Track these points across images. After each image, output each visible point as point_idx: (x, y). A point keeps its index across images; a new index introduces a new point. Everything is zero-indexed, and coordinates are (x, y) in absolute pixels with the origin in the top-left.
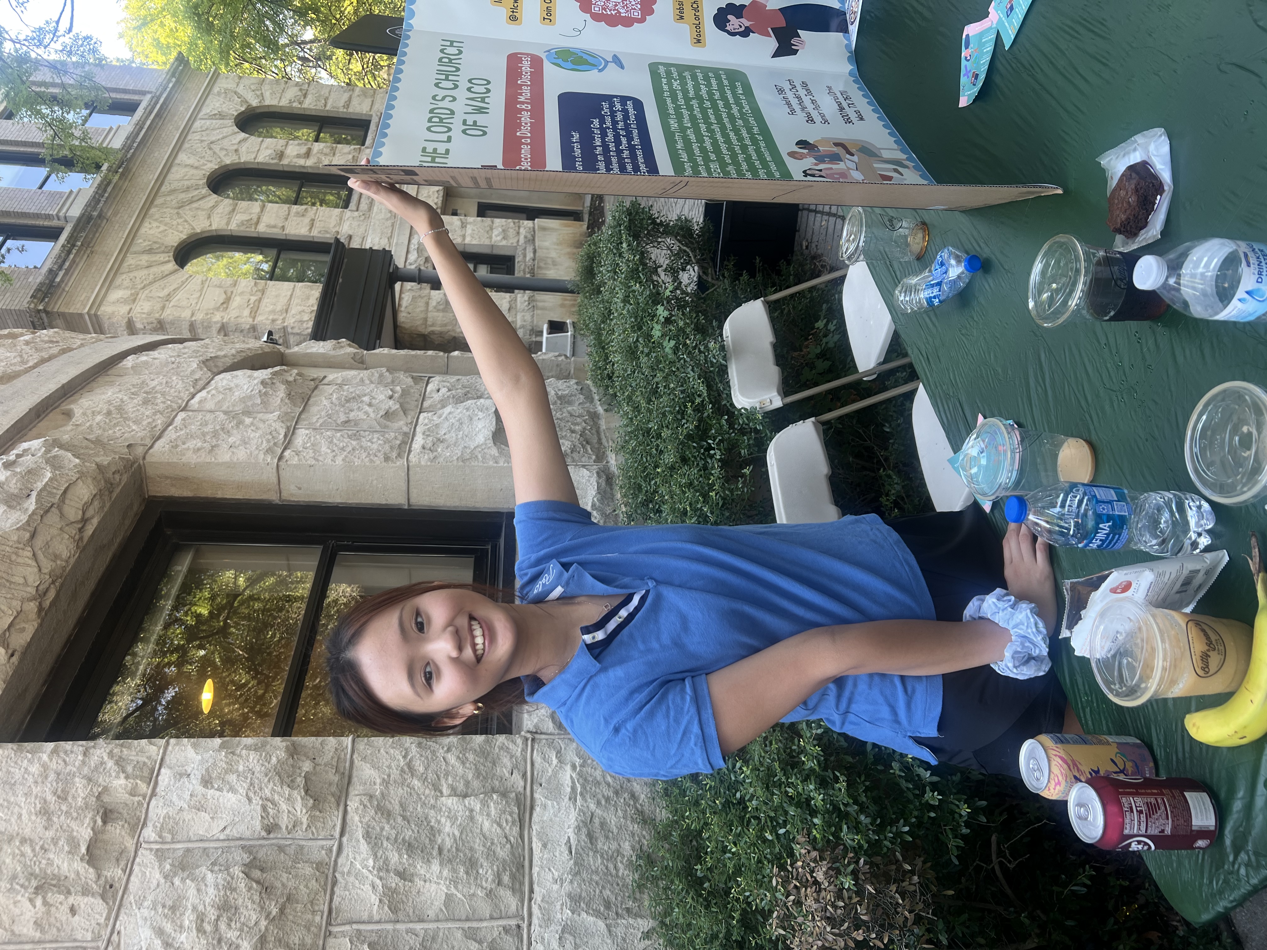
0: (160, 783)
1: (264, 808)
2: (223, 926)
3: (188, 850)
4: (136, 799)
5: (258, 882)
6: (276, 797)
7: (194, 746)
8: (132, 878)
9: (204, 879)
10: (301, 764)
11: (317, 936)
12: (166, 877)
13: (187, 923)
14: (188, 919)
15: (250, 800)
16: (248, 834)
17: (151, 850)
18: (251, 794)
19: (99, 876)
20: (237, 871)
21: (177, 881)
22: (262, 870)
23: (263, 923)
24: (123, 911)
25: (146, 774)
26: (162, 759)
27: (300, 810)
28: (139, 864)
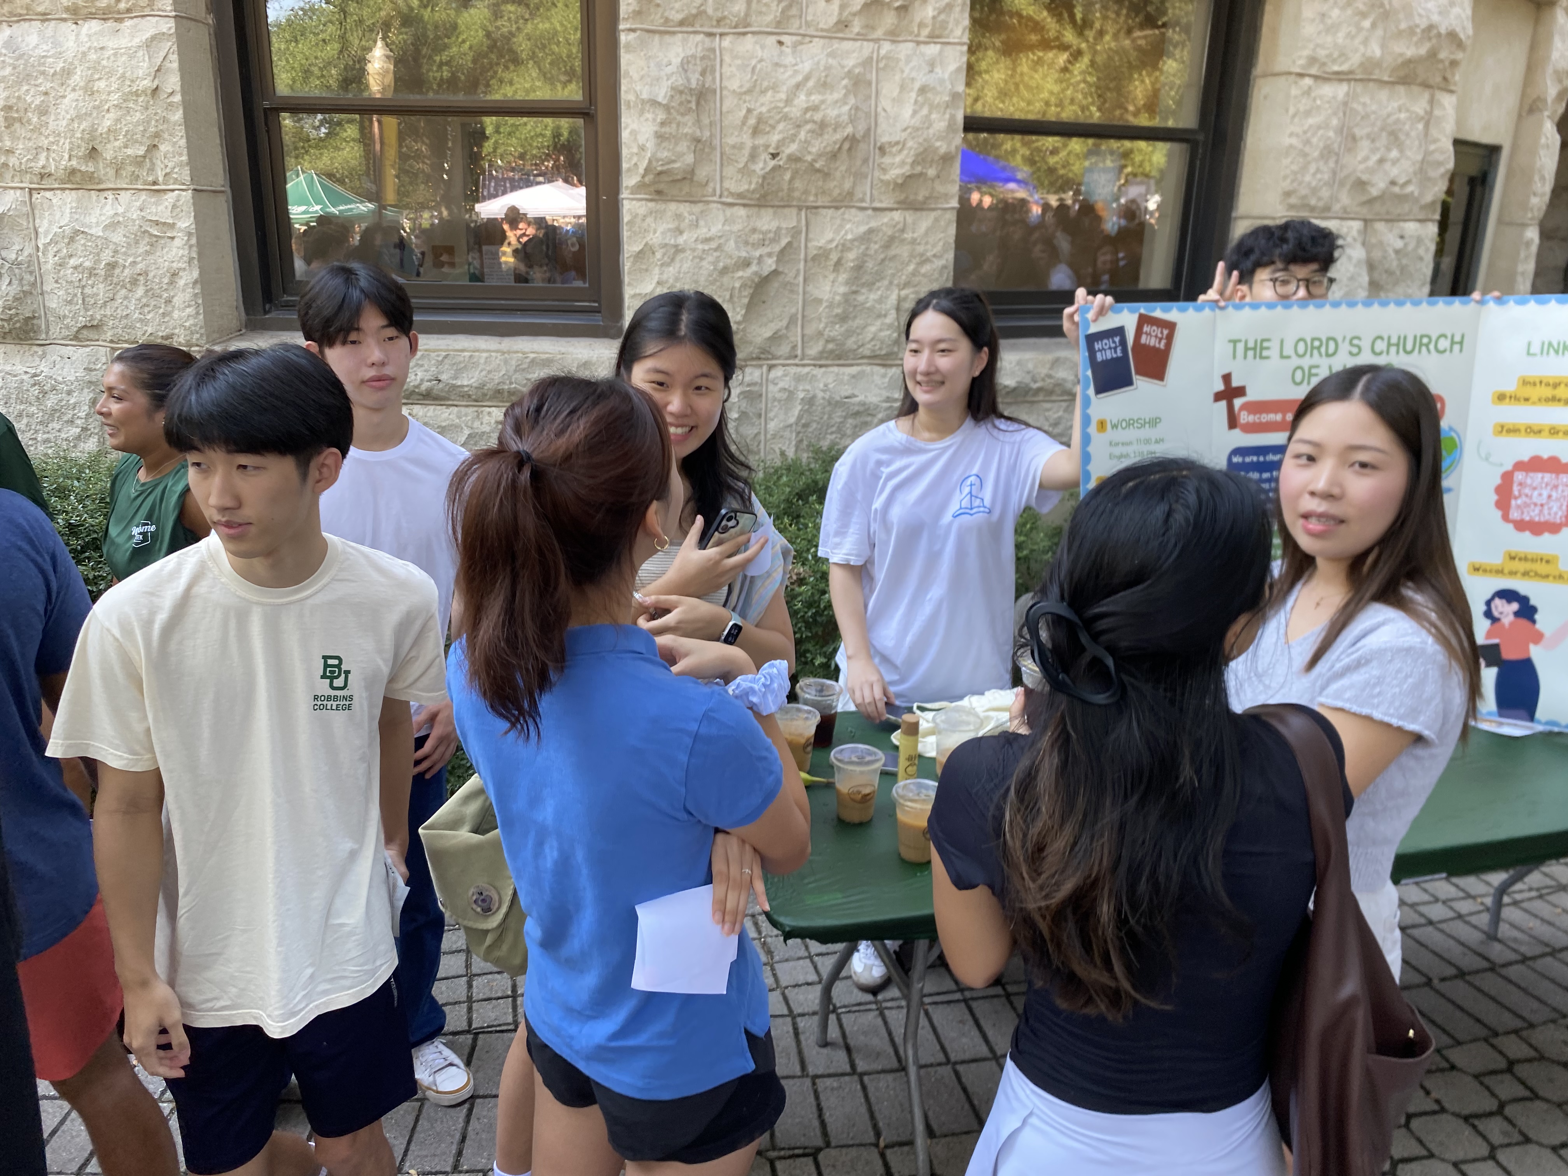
0: (928, 46)
1: (897, 143)
2: (809, 127)
3: (869, 83)
4: (916, 30)
5: (840, 148)
6: (905, 152)
7: (958, 70)
8: (851, 43)
9: (846, 103)
10: (934, 166)
11: (799, 199)
12: (849, 72)
13: (813, 98)
14: (816, 98)
15: (905, 130)
16: (879, 131)
17: (873, 52)
18: (909, 131)
19: (854, 15)
20: (849, 130)
21: (845, 82)
22: (850, 149)
23: (809, 158)
24: (827, 41)
25: (937, 32)
26: (948, 43)
27: (895, 173)
28: (861, 46)
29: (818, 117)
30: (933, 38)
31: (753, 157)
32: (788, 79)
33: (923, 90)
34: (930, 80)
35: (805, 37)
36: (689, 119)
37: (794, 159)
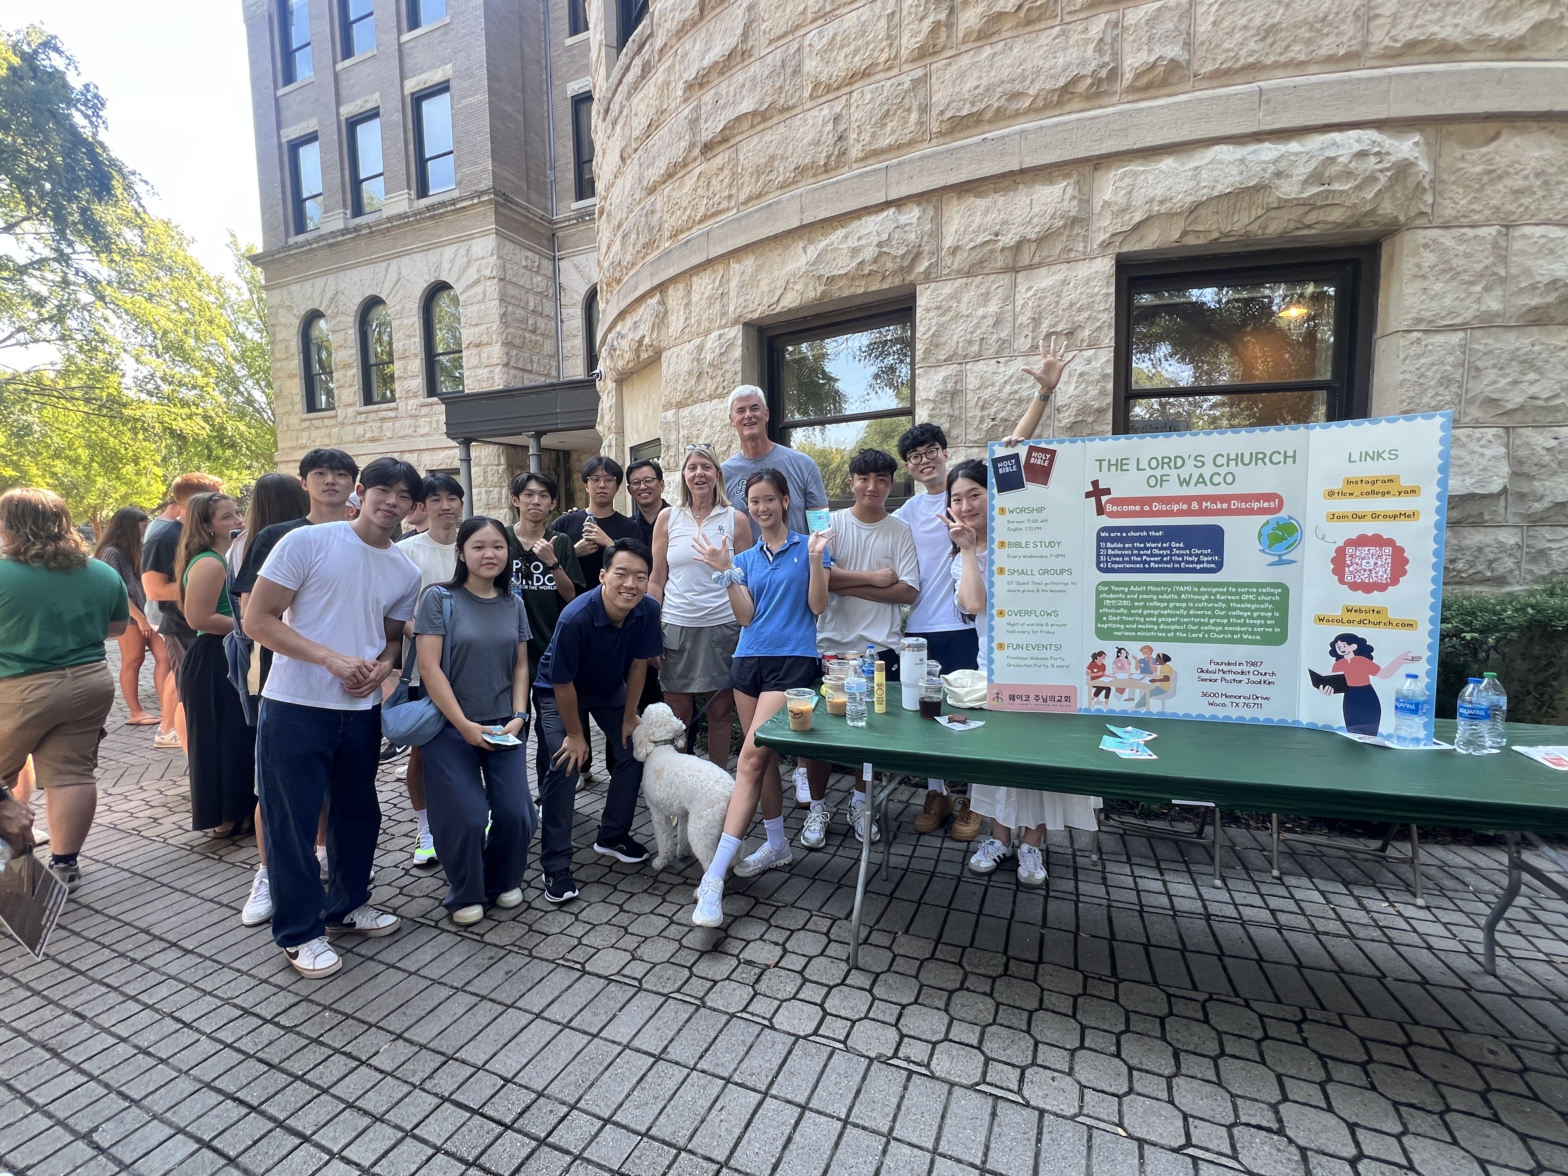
0: (1087, 351)
1: (1068, 405)
4: (1079, 343)
6: (1071, 410)
13: (1014, 387)
24: (1025, 357)
25: (1093, 343)
26: (1101, 347)
29: (1017, 396)
30: (1090, 346)
31: (982, 421)
32: (1000, 379)
33: (1081, 374)
34: (1086, 368)
35: (1013, 357)
36: (947, 406)
37: (1004, 420)
